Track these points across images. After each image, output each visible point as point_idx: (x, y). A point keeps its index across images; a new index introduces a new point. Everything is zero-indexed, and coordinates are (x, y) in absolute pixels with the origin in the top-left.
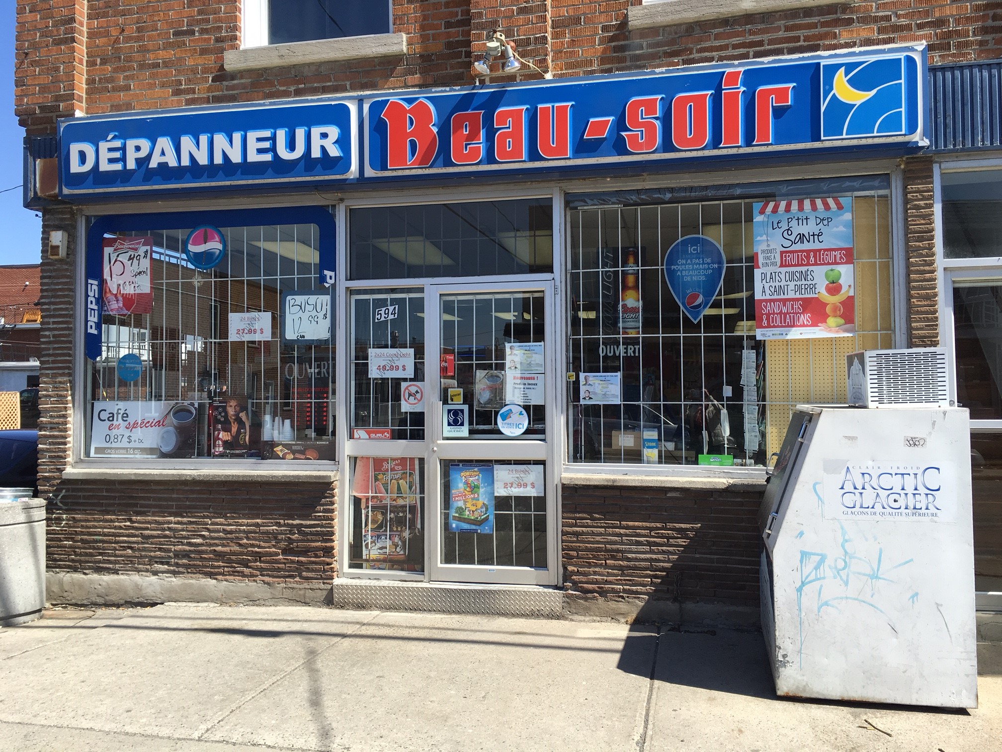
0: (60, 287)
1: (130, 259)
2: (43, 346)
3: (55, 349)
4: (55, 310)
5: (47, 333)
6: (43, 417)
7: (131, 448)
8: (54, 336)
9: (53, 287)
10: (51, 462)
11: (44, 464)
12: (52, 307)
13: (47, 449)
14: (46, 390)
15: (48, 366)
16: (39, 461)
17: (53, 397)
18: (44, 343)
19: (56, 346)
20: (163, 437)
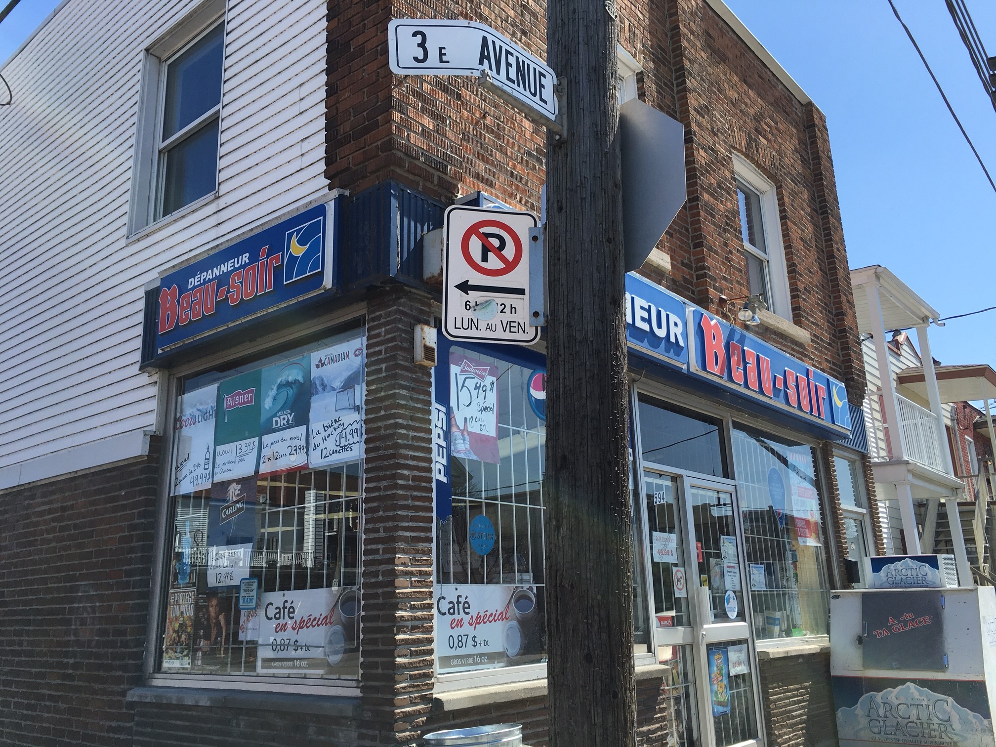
0: (419, 406)
1: (477, 388)
2: (400, 492)
3: (415, 498)
4: (414, 438)
5: (406, 472)
6: (401, 609)
7: (477, 655)
8: (415, 478)
9: (411, 403)
10: (414, 686)
11: (404, 691)
12: (412, 434)
13: (410, 663)
14: (404, 564)
15: (407, 524)
16: (398, 686)
17: (415, 576)
18: (403, 487)
19: (415, 493)
20: (508, 636)
